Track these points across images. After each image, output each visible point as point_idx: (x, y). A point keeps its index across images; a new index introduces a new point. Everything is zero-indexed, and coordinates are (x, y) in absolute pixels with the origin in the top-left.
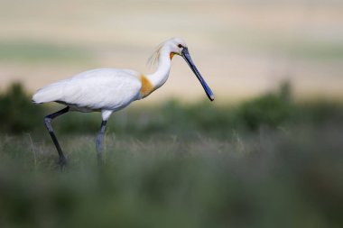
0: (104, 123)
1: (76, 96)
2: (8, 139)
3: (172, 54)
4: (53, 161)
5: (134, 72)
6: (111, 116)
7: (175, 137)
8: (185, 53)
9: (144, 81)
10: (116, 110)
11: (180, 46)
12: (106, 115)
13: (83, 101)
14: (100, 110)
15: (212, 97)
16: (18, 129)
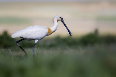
0: (35, 44)
1: (26, 35)
2: (3, 50)
3: (58, 20)
4: (18, 57)
5: (46, 27)
6: (38, 41)
7: (59, 49)
8: (62, 20)
9: (49, 30)
10: (40, 39)
11: (60, 18)
12: (36, 41)
13: (29, 37)
14: (34, 40)
15: (71, 35)
16: (6, 47)
